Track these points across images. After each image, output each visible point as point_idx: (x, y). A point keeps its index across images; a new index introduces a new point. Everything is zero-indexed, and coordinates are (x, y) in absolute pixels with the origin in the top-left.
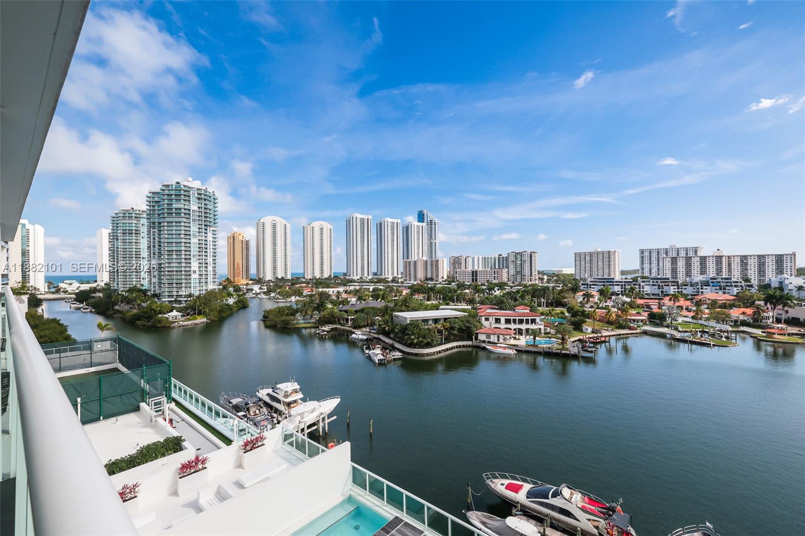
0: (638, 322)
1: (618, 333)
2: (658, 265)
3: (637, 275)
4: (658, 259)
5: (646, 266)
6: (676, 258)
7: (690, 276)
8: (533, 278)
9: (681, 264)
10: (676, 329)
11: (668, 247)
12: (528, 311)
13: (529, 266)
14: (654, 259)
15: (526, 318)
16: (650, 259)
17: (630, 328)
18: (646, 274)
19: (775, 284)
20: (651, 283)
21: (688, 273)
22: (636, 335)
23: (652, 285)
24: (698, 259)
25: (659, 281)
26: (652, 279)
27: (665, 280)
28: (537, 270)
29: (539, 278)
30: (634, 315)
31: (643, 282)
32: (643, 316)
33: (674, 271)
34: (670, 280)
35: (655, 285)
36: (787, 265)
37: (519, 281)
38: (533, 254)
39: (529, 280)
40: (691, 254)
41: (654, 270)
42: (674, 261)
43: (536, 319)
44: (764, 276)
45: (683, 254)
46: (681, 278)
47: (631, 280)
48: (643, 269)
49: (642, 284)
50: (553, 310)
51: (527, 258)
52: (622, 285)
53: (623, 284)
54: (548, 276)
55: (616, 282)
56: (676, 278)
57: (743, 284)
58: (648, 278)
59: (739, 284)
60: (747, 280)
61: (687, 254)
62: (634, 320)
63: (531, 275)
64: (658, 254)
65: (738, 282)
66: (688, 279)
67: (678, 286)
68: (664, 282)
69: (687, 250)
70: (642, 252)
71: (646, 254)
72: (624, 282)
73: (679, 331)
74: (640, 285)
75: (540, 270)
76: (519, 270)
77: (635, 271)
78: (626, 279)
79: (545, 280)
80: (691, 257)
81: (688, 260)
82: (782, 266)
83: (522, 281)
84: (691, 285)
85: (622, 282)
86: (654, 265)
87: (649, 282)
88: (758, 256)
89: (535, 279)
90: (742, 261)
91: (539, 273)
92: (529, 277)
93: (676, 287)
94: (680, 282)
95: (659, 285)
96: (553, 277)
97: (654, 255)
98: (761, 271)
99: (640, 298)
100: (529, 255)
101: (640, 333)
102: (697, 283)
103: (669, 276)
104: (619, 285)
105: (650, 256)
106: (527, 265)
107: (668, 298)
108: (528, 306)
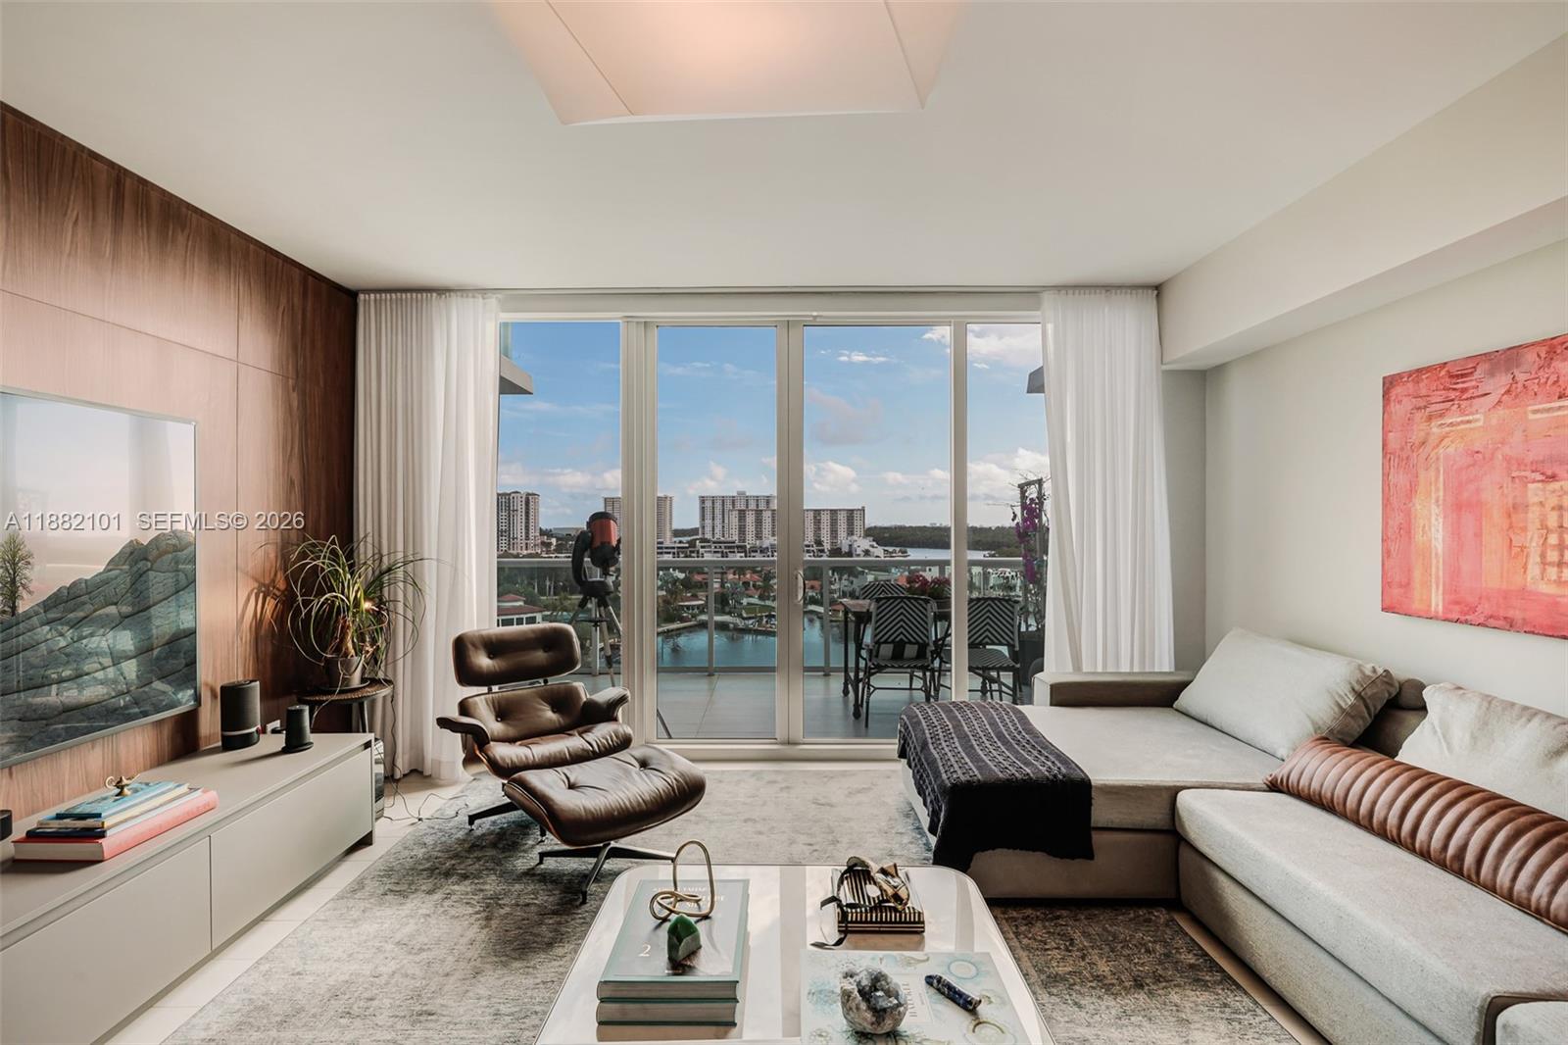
0: (693, 610)
1: (665, 629)
2: (723, 522)
3: (695, 537)
4: (723, 512)
5: (708, 522)
6: (744, 511)
7: (761, 538)
8: (531, 542)
9: (750, 518)
10: (740, 616)
11: (735, 494)
12: (521, 603)
13: (524, 521)
14: (718, 512)
15: (517, 616)
16: (713, 512)
17: (682, 620)
18: (708, 536)
19: (845, 549)
20: (713, 549)
21: (759, 536)
22: (690, 629)
23: (715, 552)
24: (769, 513)
25: (722, 545)
26: (714, 543)
27: (731, 547)
28: (538, 528)
29: (543, 543)
30: (688, 599)
31: (702, 547)
32: (701, 600)
33: (742, 530)
34: (737, 543)
35: (718, 552)
36: (857, 523)
37: (504, 549)
38: (530, 497)
39: (524, 548)
40: (762, 506)
41: (718, 530)
42: (742, 514)
43: (535, 617)
44: (836, 537)
45: (753, 506)
46: (750, 540)
47: (687, 545)
48: (703, 527)
49: (701, 550)
50: (566, 598)
51: (520, 506)
52: (674, 553)
53: (676, 550)
54: (558, 539)
55: (667, 548)
56: (744, 541)
57: (815, 548)
58: (708, 541)
59: (811, 549)
60: (819, 543)
61: (757, 505)
62: (688, 607)
63: (527, 538)
64: (723, 505)
65: (809, 546)
66: (758, 542)
67: (745, 552)
68: (729, 547)
69: (757, 499)
70: (703, 500)
71: (708, 504)
72: (678, 548)
73: (744, 619)
74: (698, 552)
75: (544, 528)
76: (504, 528)
77: (694, 531)
78: (680, 542)
79: (553, 548)
80: (761, 511)
81: (758, 513)
82: (853, 524)
83: (509, 548)
84: (761, 552)
85: (674, 548)
86: (718, 522)
87: (710, 547)
88: (831, 510)
89: (535, 545)
90: (815, 517)
91: (543, 533)
92: (524, 542)
93: (743, 555)
94: (748, 547)
95: (722, 552)
96: (567, 540)
97: (718, 505)
98: (834, 533)
99: (699, 573)
100: (523, 499)
101: (696, 625)
102: (767, 548)
103: (736, 538)
104: (669, 553)
105: (713, 508)
106: (519, 521)
107: (732, 571)
108: (521, 594)
